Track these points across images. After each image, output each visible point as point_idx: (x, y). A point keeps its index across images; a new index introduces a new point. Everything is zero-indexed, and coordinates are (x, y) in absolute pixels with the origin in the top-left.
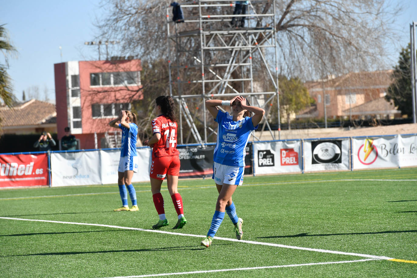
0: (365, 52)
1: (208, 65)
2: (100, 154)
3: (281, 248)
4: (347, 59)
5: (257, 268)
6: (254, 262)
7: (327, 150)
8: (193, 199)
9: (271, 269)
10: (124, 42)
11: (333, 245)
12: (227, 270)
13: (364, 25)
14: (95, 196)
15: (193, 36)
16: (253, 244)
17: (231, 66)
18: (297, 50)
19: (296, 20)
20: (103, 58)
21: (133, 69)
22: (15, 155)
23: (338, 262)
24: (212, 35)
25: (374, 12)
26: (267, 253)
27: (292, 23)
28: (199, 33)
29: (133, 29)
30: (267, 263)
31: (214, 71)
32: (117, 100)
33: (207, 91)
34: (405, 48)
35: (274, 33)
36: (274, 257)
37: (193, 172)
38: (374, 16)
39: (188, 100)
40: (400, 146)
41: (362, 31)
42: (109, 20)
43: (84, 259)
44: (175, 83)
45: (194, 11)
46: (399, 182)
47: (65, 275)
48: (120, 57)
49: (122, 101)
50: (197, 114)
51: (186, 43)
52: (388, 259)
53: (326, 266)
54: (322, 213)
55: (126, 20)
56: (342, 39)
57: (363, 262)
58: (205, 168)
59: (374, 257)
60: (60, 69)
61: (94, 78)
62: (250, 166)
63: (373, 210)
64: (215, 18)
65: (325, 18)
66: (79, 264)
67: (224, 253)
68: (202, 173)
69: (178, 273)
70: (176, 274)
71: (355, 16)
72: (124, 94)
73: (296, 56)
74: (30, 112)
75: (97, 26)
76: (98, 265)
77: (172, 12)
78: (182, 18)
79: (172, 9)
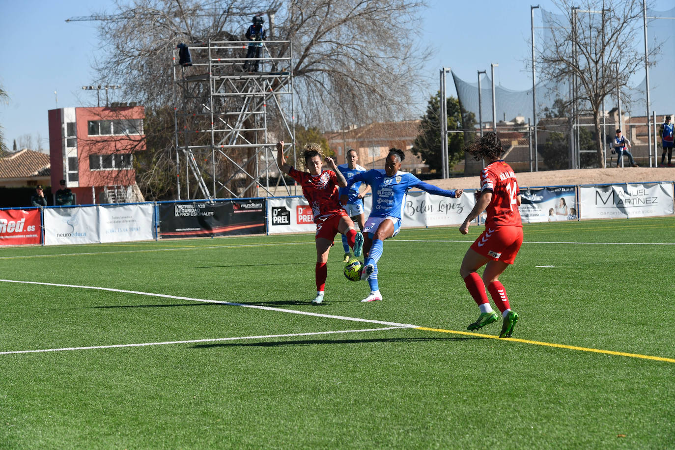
0: (390, 100)
1: (217, 113)
2: (98, 210)
3: (296, 314)
4: (371, 108)
5: (270, 336)
6: (266, 329)
10: (125, 87)
11: (354, 311)
12: (238, 338)
13: (389, 71)
14: (93, 256)
15: (202, 81)
17: (244, 114)
18: (315, 98)
19: (314, 64)
20: (103, 104)
21: (135, 116)
22: (4, 210)
23: (359, 331)
24: (223, 79)
25: (401, 56)
26: (282, 320)
27: (311, 67)
28: (209, 78)
29: (135, 72)
30: (281, 331)
31: (224, 120)
32: (118, 150)
33: (216, 142)
34: (434, 96)
35: (291, 79)
36: (289, 324)
37: (201, 230)
38: (400, 61)
39: (195, 151)
40: (428, 203)
41: (388, 77)
42: (109, 63)
43: (80, 325)
44: (181, 133)
45: (203, 52)
46: (426, 242)
48: (121, 104)
49: (123, 152)
50: (205, 167)
51: (194, 88)
52: (414, 327)
55: (128, 63)
56: (366, 86)
57: (387, 331)
58: (214, 226)
59: (399, 325)
60: (55, 116)
61: (92, 126)
62: (263, 225)
63: (398, 274)
64: (226, 62)
65: (346, 63)
66: (74, 331)
67: (234, 320)
68: (211, 232)
69: (183, 342)
70: (181, 342)
71: (379, 61)
72: (126, 145)
73: (314, 104)
74: (21, 163)
75: (96, 69)
76: (95, 332)
77: (178, 54)
78: (190, 61)
79: (179, 51)
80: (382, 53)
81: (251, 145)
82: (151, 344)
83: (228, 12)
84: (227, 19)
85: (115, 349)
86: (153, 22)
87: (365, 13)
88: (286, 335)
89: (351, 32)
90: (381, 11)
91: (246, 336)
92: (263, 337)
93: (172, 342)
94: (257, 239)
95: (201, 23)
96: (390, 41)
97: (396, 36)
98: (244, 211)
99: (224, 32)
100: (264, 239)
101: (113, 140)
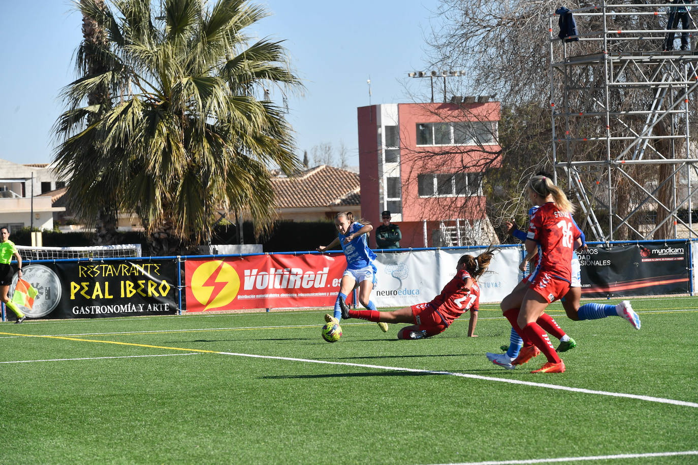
1: (615, 111)
2: (437, 256)
10: (477, 72)
15: (592, 63)
17: (654, 115)
22: (298, 255)
24: (624, 62)
28: (603, 59)
29: (492, 51)
31: (625, 122)
32: (465, 167)
33: (614, 155)
37: (591, 288)
39: (582, 170)
42: (453, 36)
43: (428, 430)
44: (560, 141)
45: (595, 21)
47: (399, 458)
48: (466, 98)
49: (473, 170)
50: (597, 193)
51: (580, 75)
55: (482, 36)
58: (610, 281)
60: (368, 117)
61: (423, 131)
62: (687, 280)
64: (628, 35)
66: (421, 439)
67: (664, 425)
68: (606, 290)
72: (477, 159)
74: (317, 186)
75: (434, 46)
76: (452, 440)
77: (557, 23)
78: (575, 34)
79: (559, 18)
81: (665, 160)
91: (686, 450)
94: (677, 300)
98: (657, 260)
100: (689, 301)
101: (459, 151)
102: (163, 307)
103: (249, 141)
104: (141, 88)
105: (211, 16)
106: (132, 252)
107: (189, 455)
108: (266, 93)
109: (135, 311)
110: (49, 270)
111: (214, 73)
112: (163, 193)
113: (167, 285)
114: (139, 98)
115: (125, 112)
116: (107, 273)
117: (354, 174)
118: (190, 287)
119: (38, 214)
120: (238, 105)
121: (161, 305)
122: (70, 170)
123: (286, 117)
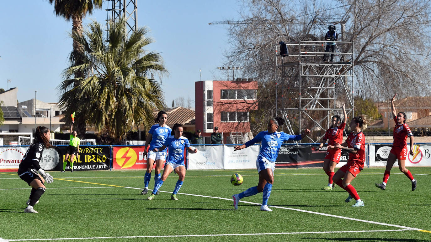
0: (417, 83)
1: (304, 87)
2: (223, 147)
3: (344, 219)
4: (404, 87)
5: (325, 232)
6: (323, 228)
7: (386, 152)
8: (287, 183)
9: (335, 233)
10: (244, 68)
11: (381, 218)
12: (304, 233)
13: (417, 62)
14: (218, 177)
15: (294, 66)
16: (324, 216)
17: (320, 89)
18: (368, 79)
19: (368, 58)
20: (231, 79)
23: (382, 231)
24: (307, 66)
25: (425, 54)
26: (334, 222)
27: (366, 59)
28: (299, 64)
29: (251, 59)
30: (332, 229)
31: (308, 92)
32: (238, 110)
33: (302, 106)
35: (352, 67)
36: (338, 225)
37: (290, 163)
38: (424, 57)
39: (289, 112)
41: (416, 67)
42: (235, 52)
43: (204, 221)
44: (280, 99)
45: (296, 48)
48: (243, 79)
49: (242, 111)
50: (295, 122)
51: (289, 71)
52: (418, 230)
53: (374, 233)
54: (376, 196)
55: (247, 53)
56: (401, 73)
57: (400, 231)
58: (298, 161)
59: (408, 228)
60: (200, 86)
61: (224, 93)
63: (413, 196)
64: (311, 54)
65: (389, 57)
66: (201, 224)
67: (303, 221)
68: (296, 165)
69: (269, 234)
70: (267, 234)
71: (411, 57)
72: (244, 106)
73: (367, 83)
74: (176, 116)
75: (226, 56)
76: (214, 225)
77: (279, 48)
78: (287, 53)
79: (280, 46)
80: (413, 51)
81: (325, 109)
82: (249, 234)
83: (314, 22)
84: (312, 26)
85: (225, 237)
86: (264, 27)
87: (403, 25)
88: (335, 232)
89: (393, 37)
90: (413, 24)
91: (310, 231)
92: (320, 232)
93: (262, 234)
95: (295, 28)
96: (418, 44)
97: (422, 40)
98: (319, 152)
99: (310, 35)
101: (236, 103)
102: (103, 167)
103: (143, 96)
104: (97, 71)
105: (129, 40)
106: (92, 143)
107: (102, 228)
108: (152, 75)
109: (91, 168)
110: (54, 150)
111: (129, 66)
112: (106, 118)
113: (105, 157)
114: (97, 76)
115: (90, 82)
116: (80, 151)
117: (193, 111)
118: (115, 159)
119: (53, 125)
120: (140, 80)
121: (102, 166)
122: (66, 106)
123: (161, 86)
